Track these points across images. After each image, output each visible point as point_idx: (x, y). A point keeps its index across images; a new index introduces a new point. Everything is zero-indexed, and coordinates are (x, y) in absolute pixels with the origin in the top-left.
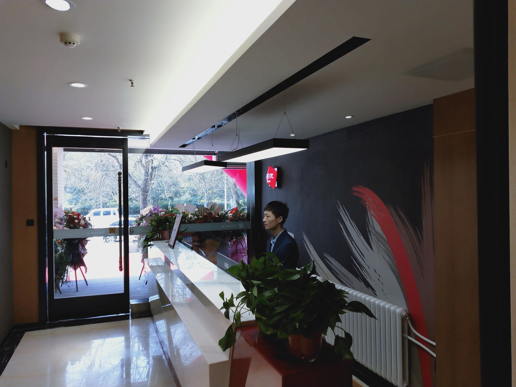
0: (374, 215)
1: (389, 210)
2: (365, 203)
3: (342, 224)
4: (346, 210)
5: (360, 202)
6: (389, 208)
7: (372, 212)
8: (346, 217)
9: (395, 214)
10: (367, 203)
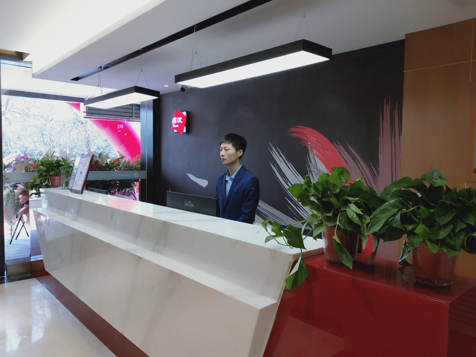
0: (317, 154)
1: (336, 148)
2: (306, 143)
3: (274, 166)
4: (280, 152)
5: (300, 143)
6: (337, 146)
7: (315, 152)
8: (281, 158)
9: (345, 152)
10: (309, 143)
